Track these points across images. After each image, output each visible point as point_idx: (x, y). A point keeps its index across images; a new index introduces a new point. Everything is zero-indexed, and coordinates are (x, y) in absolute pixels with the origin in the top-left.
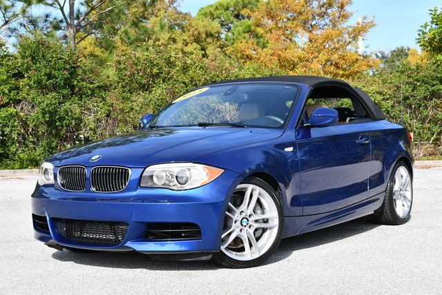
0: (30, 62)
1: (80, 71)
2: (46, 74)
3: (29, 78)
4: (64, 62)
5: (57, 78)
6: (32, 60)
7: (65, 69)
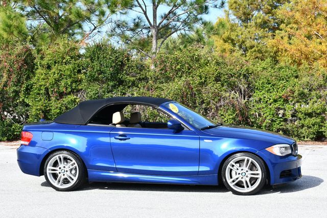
0: (90, 61)
1: (126, 68)
2: (97, 71)
3: (85, 73)
4: (112, 61)
5: (106, 73)
6: (91, 60)
7: (112, 66)
